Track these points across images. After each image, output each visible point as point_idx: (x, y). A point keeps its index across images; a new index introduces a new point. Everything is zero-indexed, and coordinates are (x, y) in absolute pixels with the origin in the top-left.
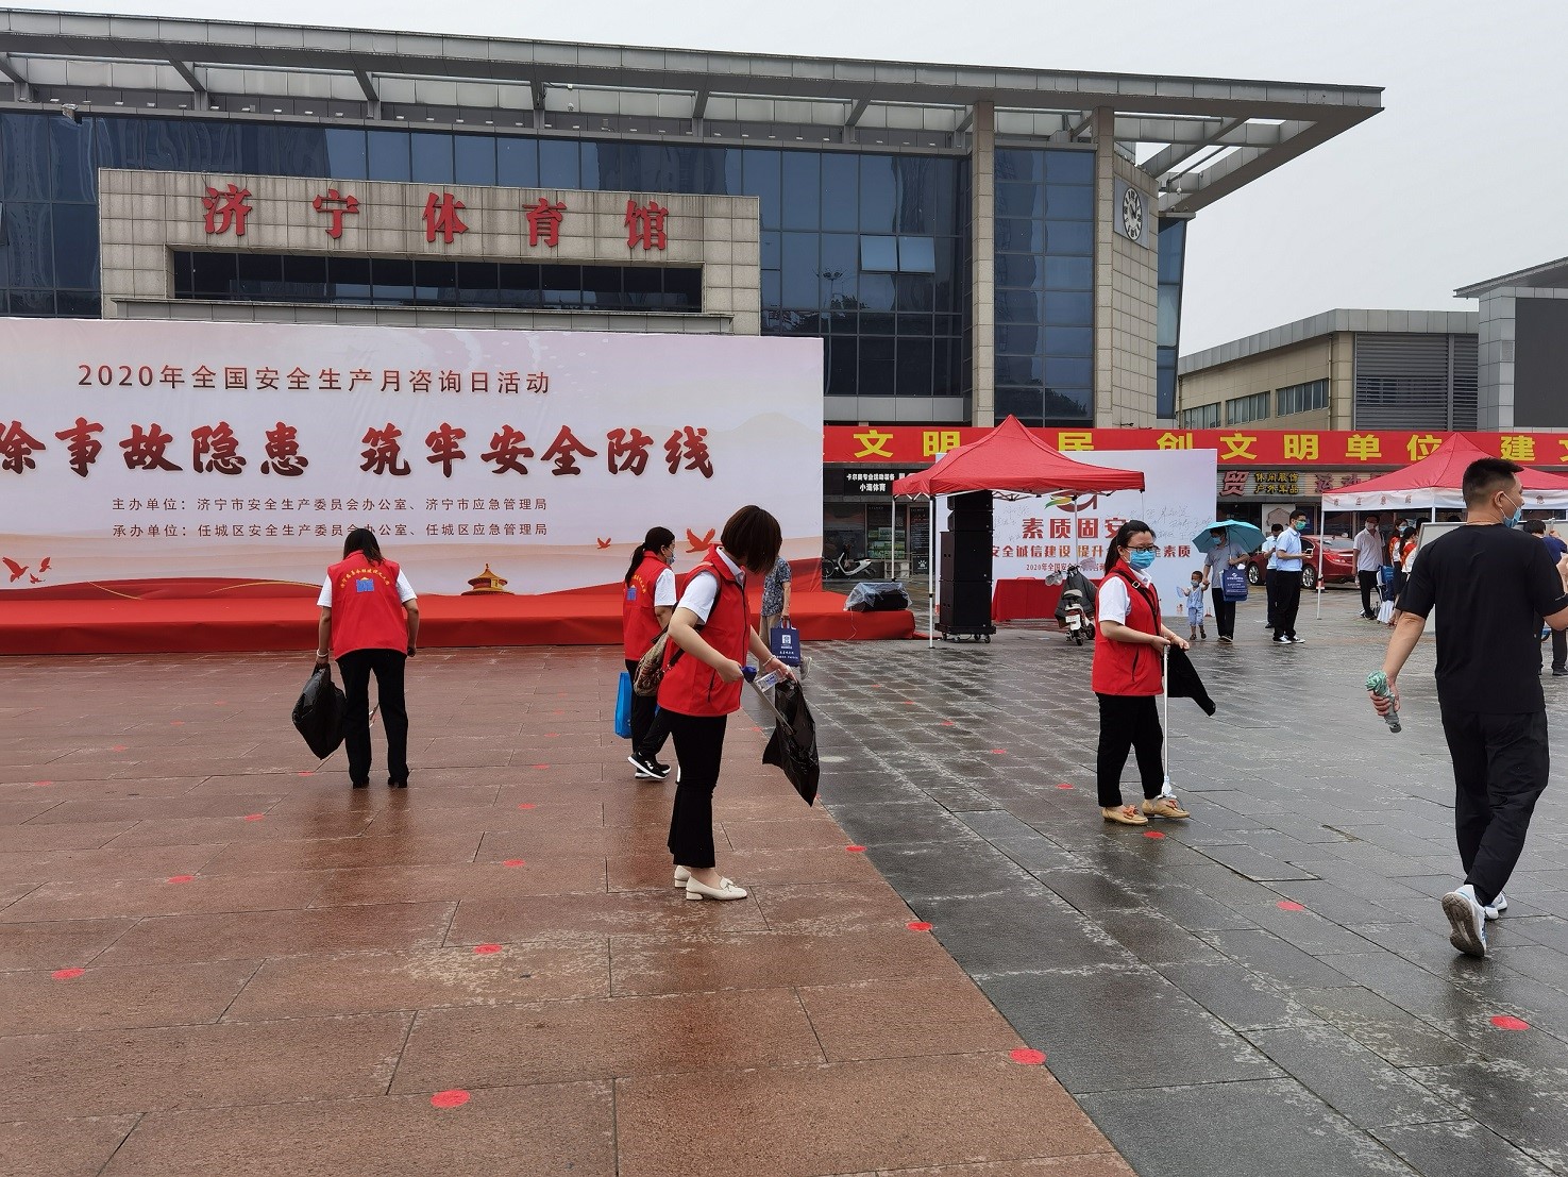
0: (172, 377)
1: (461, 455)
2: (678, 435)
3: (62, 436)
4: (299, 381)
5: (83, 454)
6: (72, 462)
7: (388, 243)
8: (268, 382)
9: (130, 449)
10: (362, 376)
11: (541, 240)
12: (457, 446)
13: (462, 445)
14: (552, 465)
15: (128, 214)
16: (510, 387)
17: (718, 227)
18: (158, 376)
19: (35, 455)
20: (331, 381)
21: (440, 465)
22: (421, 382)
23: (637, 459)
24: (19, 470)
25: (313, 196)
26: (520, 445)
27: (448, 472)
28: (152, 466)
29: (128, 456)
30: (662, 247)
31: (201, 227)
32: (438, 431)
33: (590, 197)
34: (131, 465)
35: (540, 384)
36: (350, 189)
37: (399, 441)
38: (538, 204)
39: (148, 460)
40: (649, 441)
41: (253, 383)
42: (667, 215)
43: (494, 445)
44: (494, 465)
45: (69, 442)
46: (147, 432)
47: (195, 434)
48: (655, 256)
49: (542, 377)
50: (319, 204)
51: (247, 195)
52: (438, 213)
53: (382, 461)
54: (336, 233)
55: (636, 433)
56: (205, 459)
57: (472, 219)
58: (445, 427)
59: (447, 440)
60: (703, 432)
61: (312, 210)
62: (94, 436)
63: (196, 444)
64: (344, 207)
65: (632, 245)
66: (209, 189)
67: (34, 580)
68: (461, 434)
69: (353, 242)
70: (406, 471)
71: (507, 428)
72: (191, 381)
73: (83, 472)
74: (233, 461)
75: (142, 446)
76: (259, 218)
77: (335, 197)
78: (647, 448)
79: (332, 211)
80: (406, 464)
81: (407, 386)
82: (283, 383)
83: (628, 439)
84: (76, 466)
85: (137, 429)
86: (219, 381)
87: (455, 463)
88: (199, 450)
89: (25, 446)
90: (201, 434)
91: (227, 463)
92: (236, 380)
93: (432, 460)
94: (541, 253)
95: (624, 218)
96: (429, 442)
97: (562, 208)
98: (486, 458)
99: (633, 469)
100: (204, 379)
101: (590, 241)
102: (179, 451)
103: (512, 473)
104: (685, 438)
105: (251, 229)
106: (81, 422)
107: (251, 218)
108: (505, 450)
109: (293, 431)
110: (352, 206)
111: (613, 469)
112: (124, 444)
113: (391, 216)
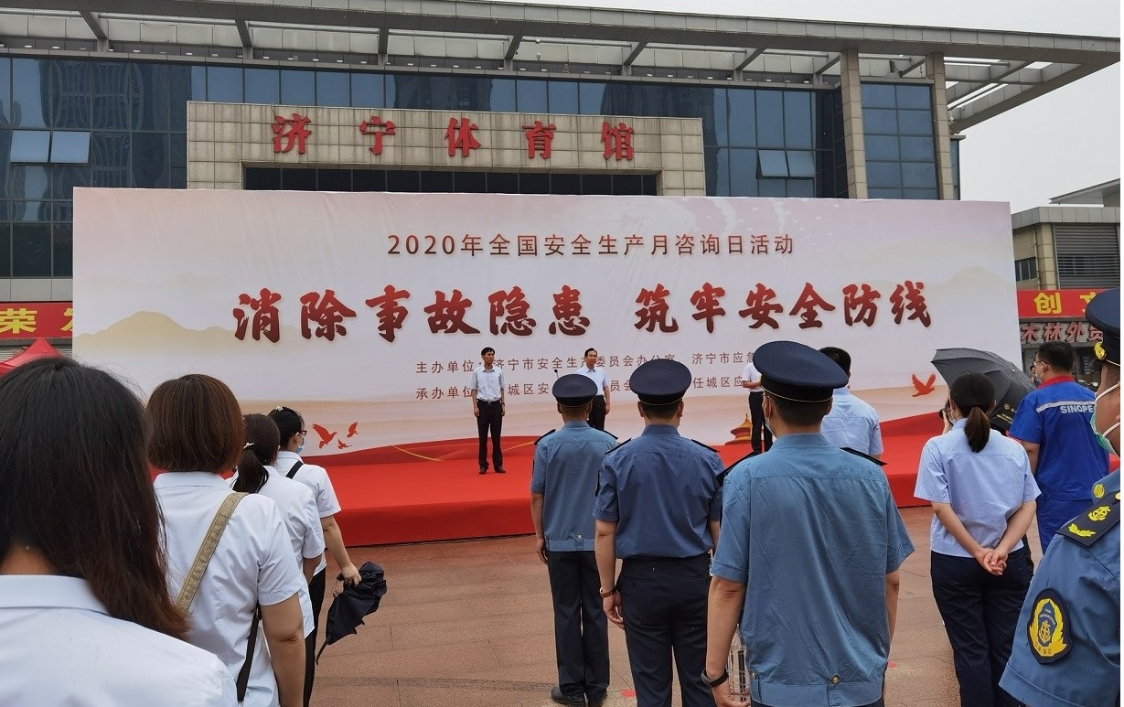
0: (472, 246)
1: (722, 312)
2: (900, 289)
3: (371, 303)
4: (581, 247)
5: (391, 321)
6: (380, 328)
7: (418, 157)
8: (555, 248)
9: (433, 314)
10: (635, 241)
11: (537, 153)
12: (717, 303)
13: (723, 303)
14: (799, 319)
15: (211, 138)
16: (762, 249)
17: (671, 142)
18: (459, 245)
19: (347, 323)
20: (609, 246)
21: (704, 322)
22: (685, 246)
23: (869, 311)
24: (330, 337)
25: (359, 121)
26: (771, 302)
27: (710, 328)
28: (452, 330)
29: (431, 321)
30: (629, 158)
31: (270, 148)
32: (702, 290)
33: (574, 120)
34: (434, 329)
35: (785, 246)
36: (389, 116)
37: (668, 300)
38: (534, 125)
39: (450, 324)
40: (877, 295)
41: (542, 250)
42: (632, 133)
43: (749, 302)
44: (750, 321)
45: (378, 309)
46: (449, 297)
47: (492, 298)
48: (624, 165)
49: (787, 239)
50: (364, 128)
51: (307, 122)
52: (457, 134)
53: (654, 318)
54: (377, 150)
55: (866, 287)
56: (500, 321)
57: (484, 138)
58: (707, 286)
59: (710, 298)
60: (920, 285)
61: (358, 133)
62: (401, 302)
63: (493, 308)
64: (384, 130)
65: (606, 158)
66: (277, 118)
67: (342, 445)
68: (721, 292)
69: (390, 157)
70: (674, 328)
71: (760, 286)
72: (488, 249)
73: (390, 337)
74: (525, 323)
75: (445, 312)
76: (316, 139)
77: (376, 122)
78: (876, 301)
79: (374, 133)
80: (674, 321)
81: (673, 249)
82: (568, 249)
83: (860, 293)
84: (384, 332)
85: (440, 295)
86: (513, 248)
87: (717, 319)
88: (495, 313)
89: (337, 314)
90: (497, 298)
91: (519, 325)
92: (528, 247)
93: (697, 317)
94: (537, 163)
95: (600, 136)
96: (693, 301)
97: (552, 129)
98: (743, 314)
99: (866, 321)
100: (500, 247)
101: (575, 154)
102: (477, 315)
103: (765, 327)
104: (905, 292)
105: (310, 149)
106: (389, 289)
107: (311, 139)
108: (759, 307)
109: (576, 293)
110: (390, 129)
111: (849, 321)
112: (428, 310)
113: (420, 136)
